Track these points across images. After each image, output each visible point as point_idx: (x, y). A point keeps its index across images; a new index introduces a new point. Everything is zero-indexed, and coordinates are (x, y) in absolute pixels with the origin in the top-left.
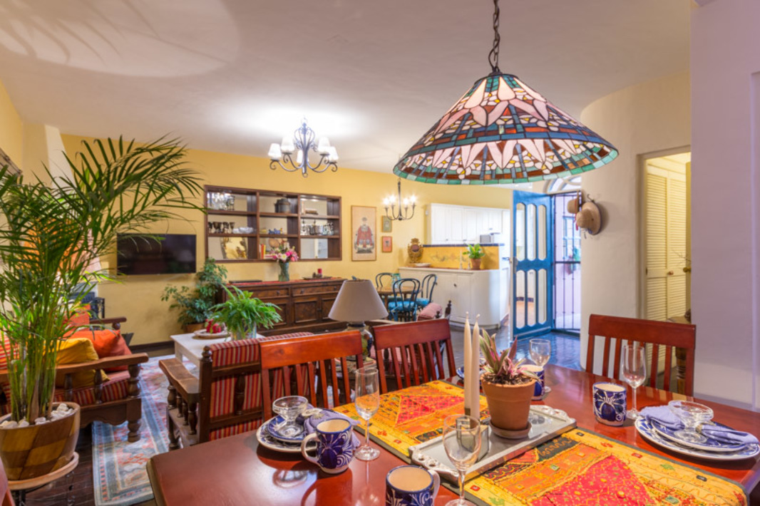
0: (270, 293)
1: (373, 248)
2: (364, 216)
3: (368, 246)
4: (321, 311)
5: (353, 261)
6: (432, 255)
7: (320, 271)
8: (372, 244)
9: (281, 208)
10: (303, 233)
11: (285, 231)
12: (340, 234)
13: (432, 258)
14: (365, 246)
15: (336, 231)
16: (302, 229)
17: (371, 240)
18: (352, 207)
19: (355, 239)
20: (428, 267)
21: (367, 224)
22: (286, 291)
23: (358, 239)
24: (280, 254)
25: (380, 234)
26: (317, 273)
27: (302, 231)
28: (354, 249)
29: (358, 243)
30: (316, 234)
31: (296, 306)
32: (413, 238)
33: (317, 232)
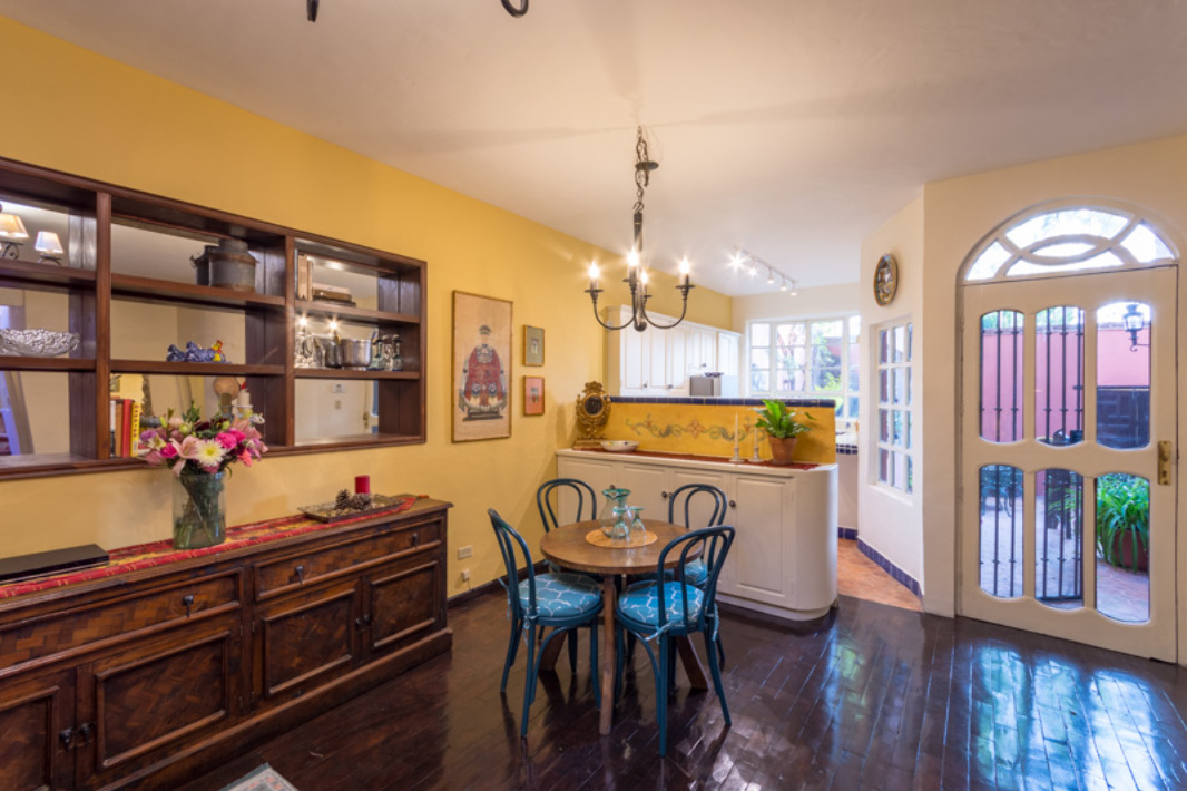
0: (146, 611)
1: (503, 406)
2: (484, 323)
3: (493, 402)
4: (369, 623)
5: (453, 442)
6: (635, 420)
7: (362, 483)
8: (501, 395)
9: (217, 273)
10: (302, 362)
11: (236, 354)
12: (420, 367)
13: (634, 428)
14: (484, 402)
15: (409, 360)
16: (299, 348)
17: (497, 383)
18: (454, 293)
19: (461, 384)
20: (634, 451)
21: (491, 344)
22: (230, 585)
23: (468, 384)
24: (190, 439)
25: (519, 371)
26: (352, 492)
27: (299, 357)
28: (458, 409)
29: (468, 393)
30: (348, 365)
31: (270, 631)
32: (590, 381)
33: (350, 359)
